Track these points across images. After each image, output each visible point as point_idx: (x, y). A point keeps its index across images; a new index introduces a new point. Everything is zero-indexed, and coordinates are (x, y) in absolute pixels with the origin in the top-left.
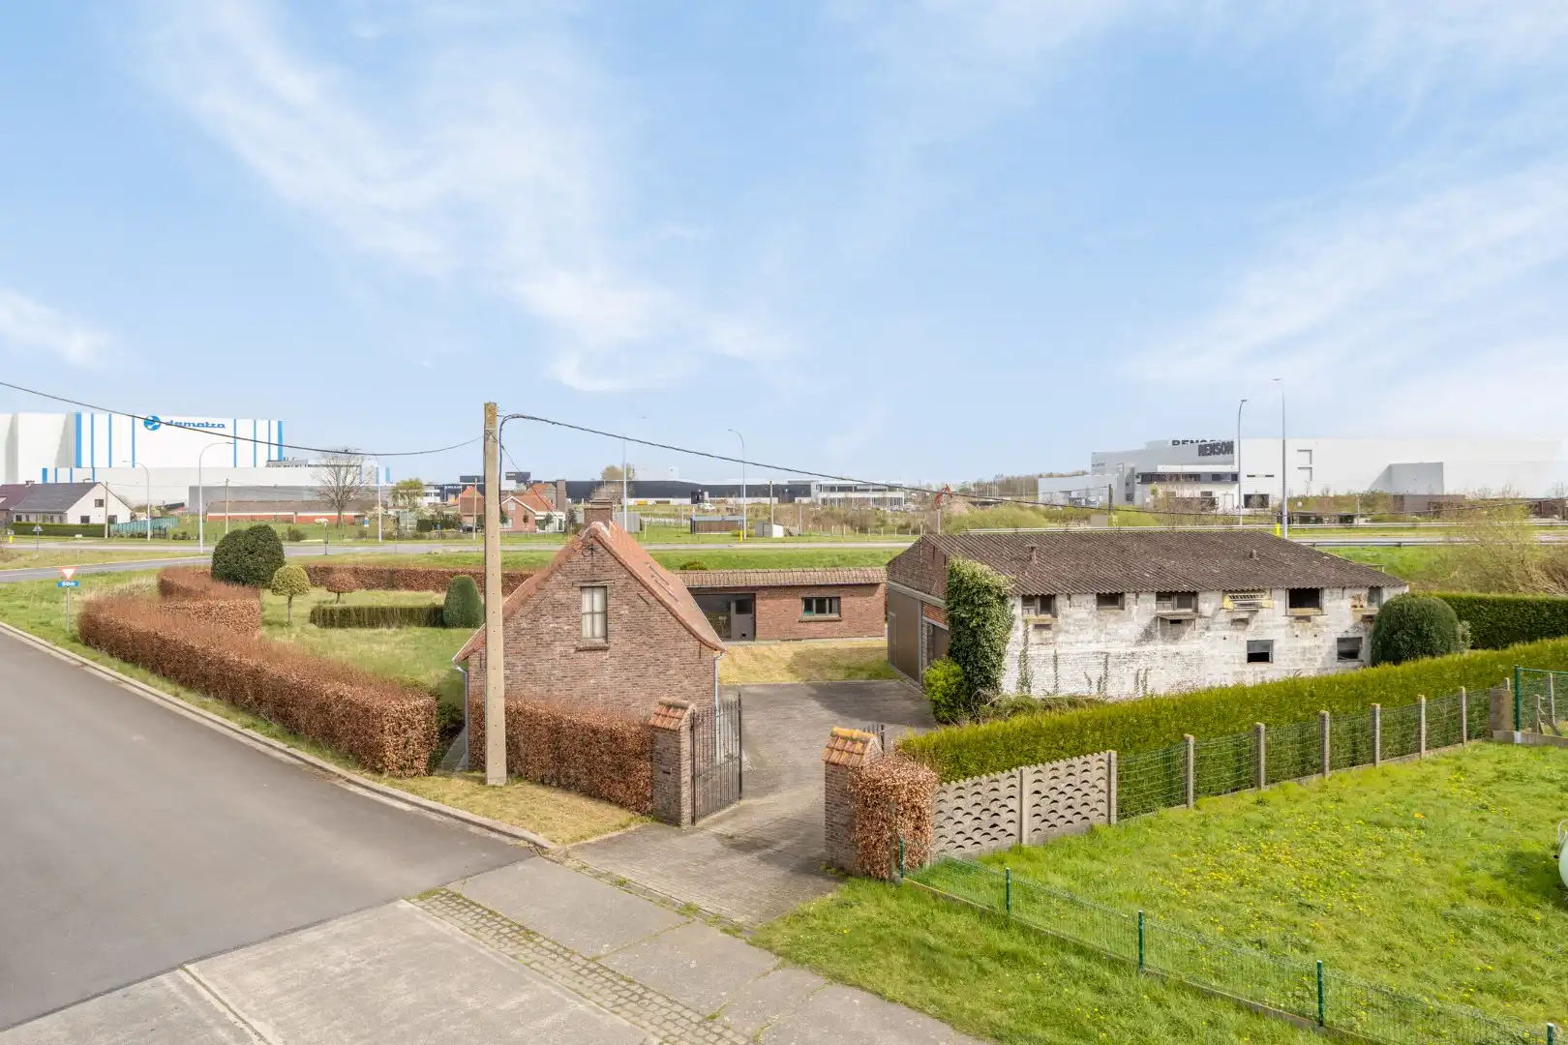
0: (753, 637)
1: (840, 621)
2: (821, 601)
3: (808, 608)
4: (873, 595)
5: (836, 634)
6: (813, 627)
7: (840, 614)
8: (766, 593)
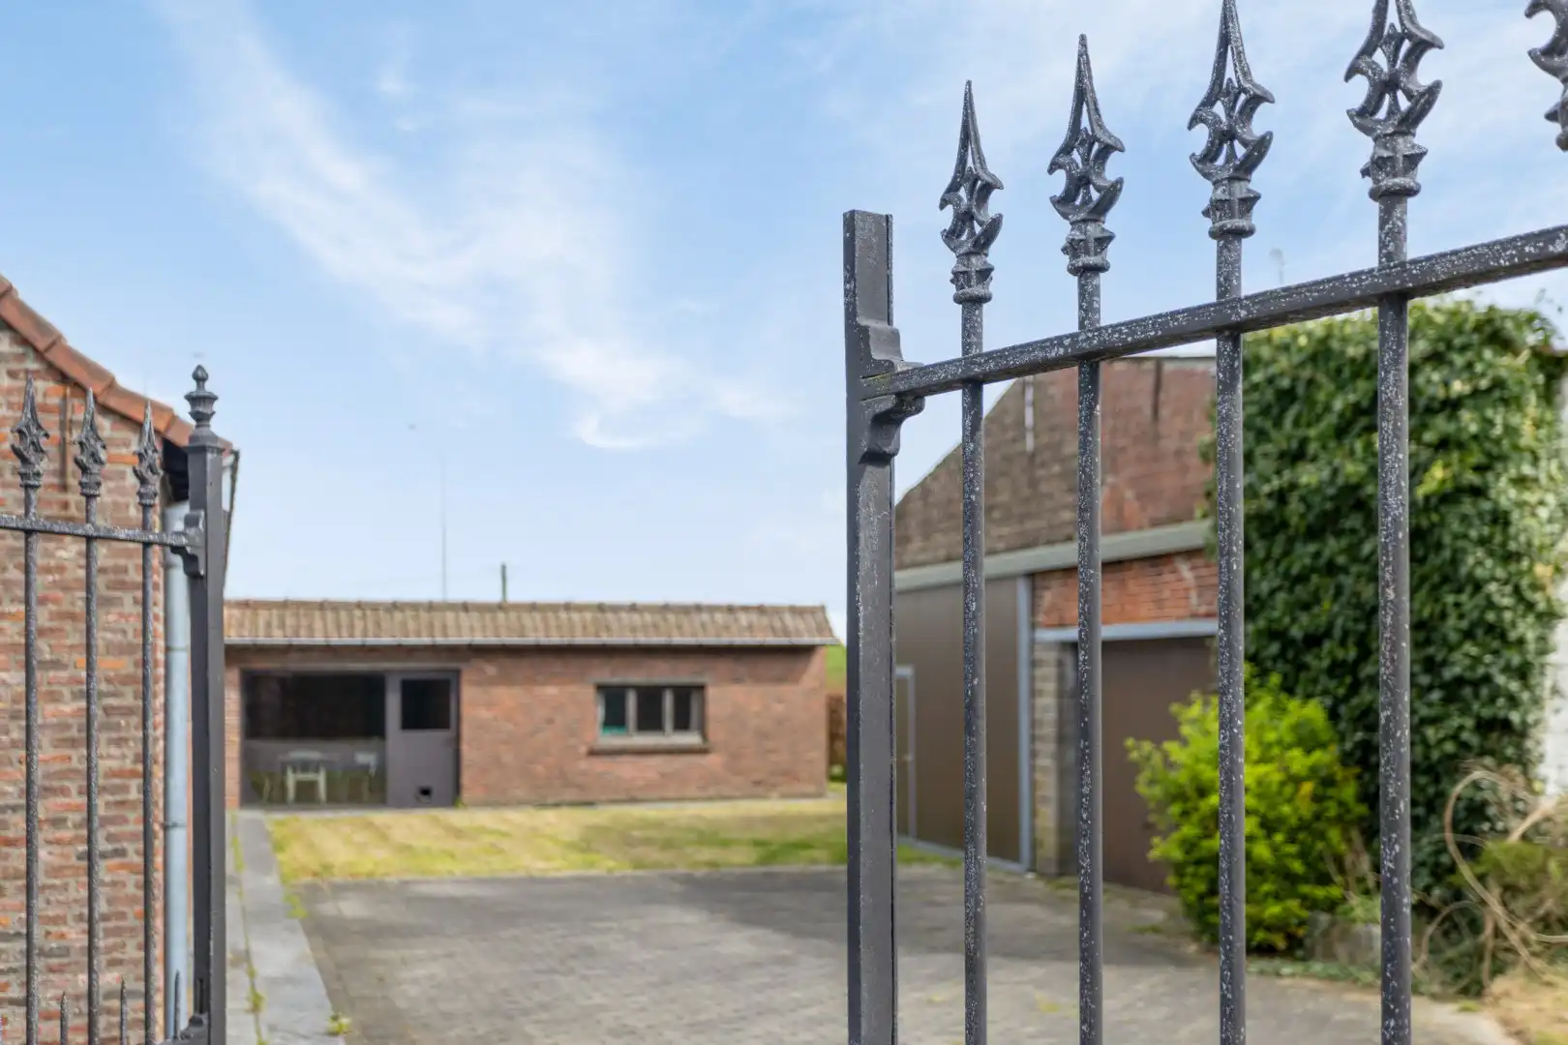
0: (453, 796)
1: (703, 751)
2: (650, 697)
3: (614, 719)
4: (796, 680)
5: (693, 792)
6: (626, 770)
7: (704, 736)
8: (491, 670)
